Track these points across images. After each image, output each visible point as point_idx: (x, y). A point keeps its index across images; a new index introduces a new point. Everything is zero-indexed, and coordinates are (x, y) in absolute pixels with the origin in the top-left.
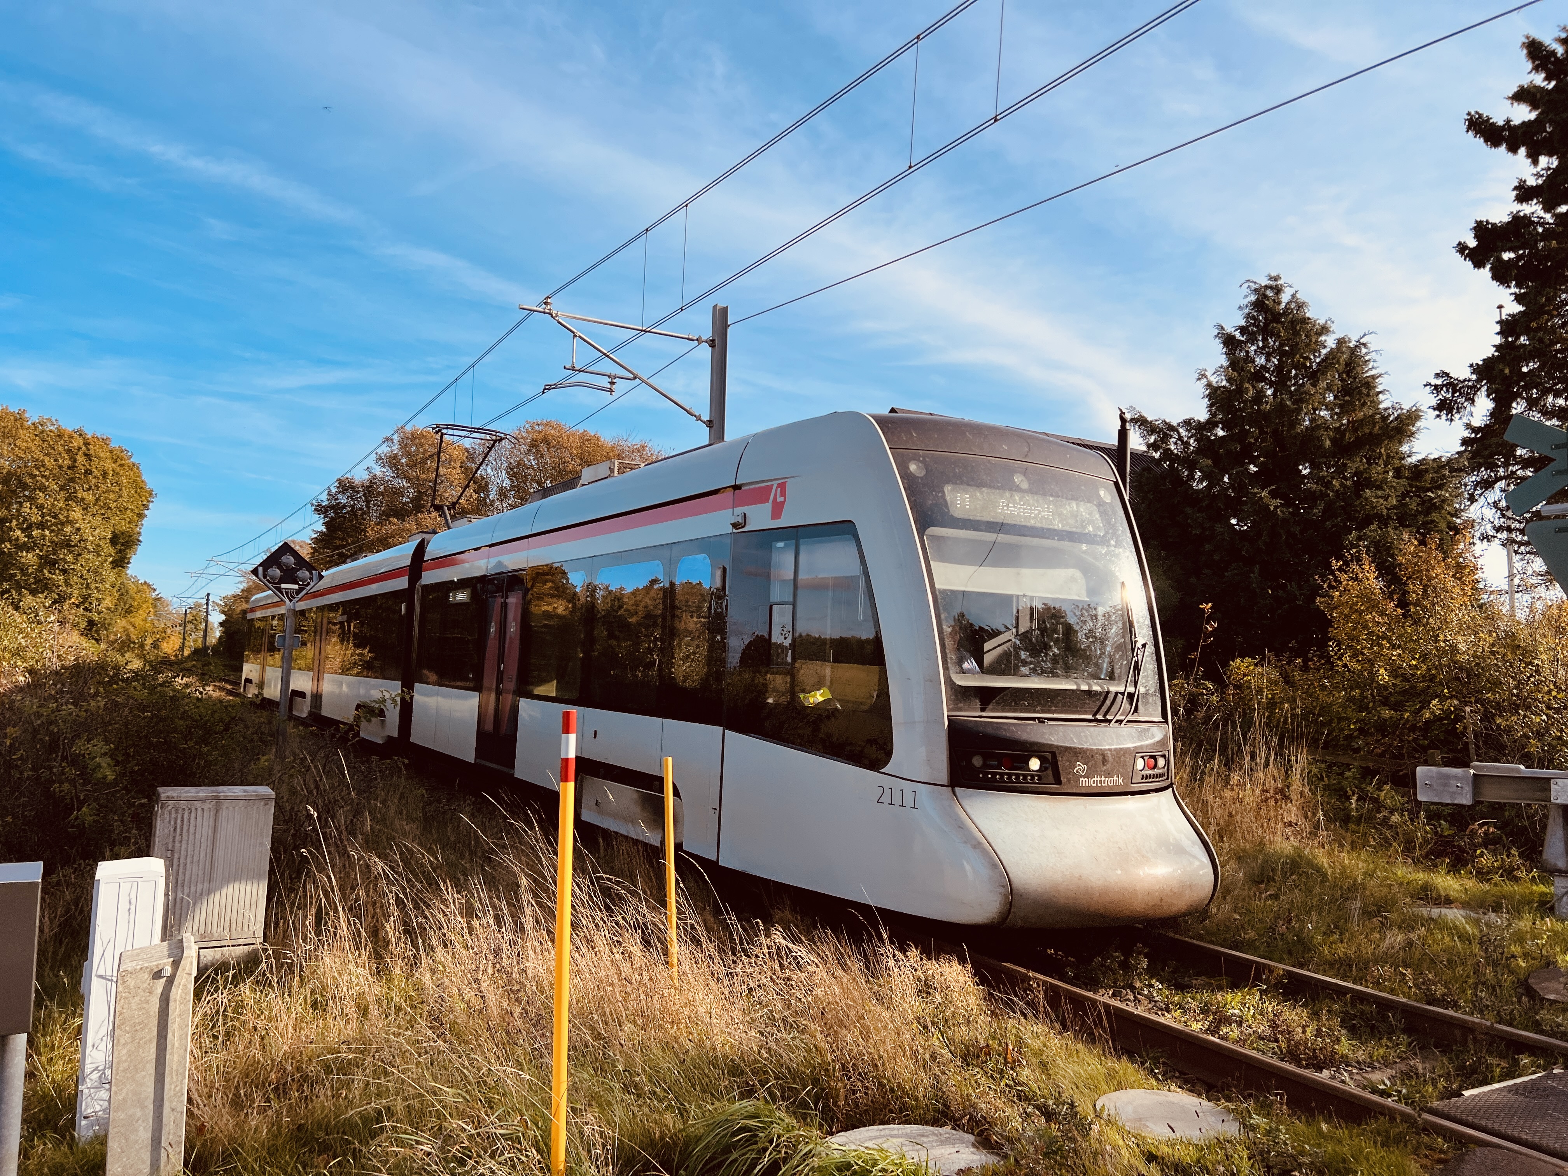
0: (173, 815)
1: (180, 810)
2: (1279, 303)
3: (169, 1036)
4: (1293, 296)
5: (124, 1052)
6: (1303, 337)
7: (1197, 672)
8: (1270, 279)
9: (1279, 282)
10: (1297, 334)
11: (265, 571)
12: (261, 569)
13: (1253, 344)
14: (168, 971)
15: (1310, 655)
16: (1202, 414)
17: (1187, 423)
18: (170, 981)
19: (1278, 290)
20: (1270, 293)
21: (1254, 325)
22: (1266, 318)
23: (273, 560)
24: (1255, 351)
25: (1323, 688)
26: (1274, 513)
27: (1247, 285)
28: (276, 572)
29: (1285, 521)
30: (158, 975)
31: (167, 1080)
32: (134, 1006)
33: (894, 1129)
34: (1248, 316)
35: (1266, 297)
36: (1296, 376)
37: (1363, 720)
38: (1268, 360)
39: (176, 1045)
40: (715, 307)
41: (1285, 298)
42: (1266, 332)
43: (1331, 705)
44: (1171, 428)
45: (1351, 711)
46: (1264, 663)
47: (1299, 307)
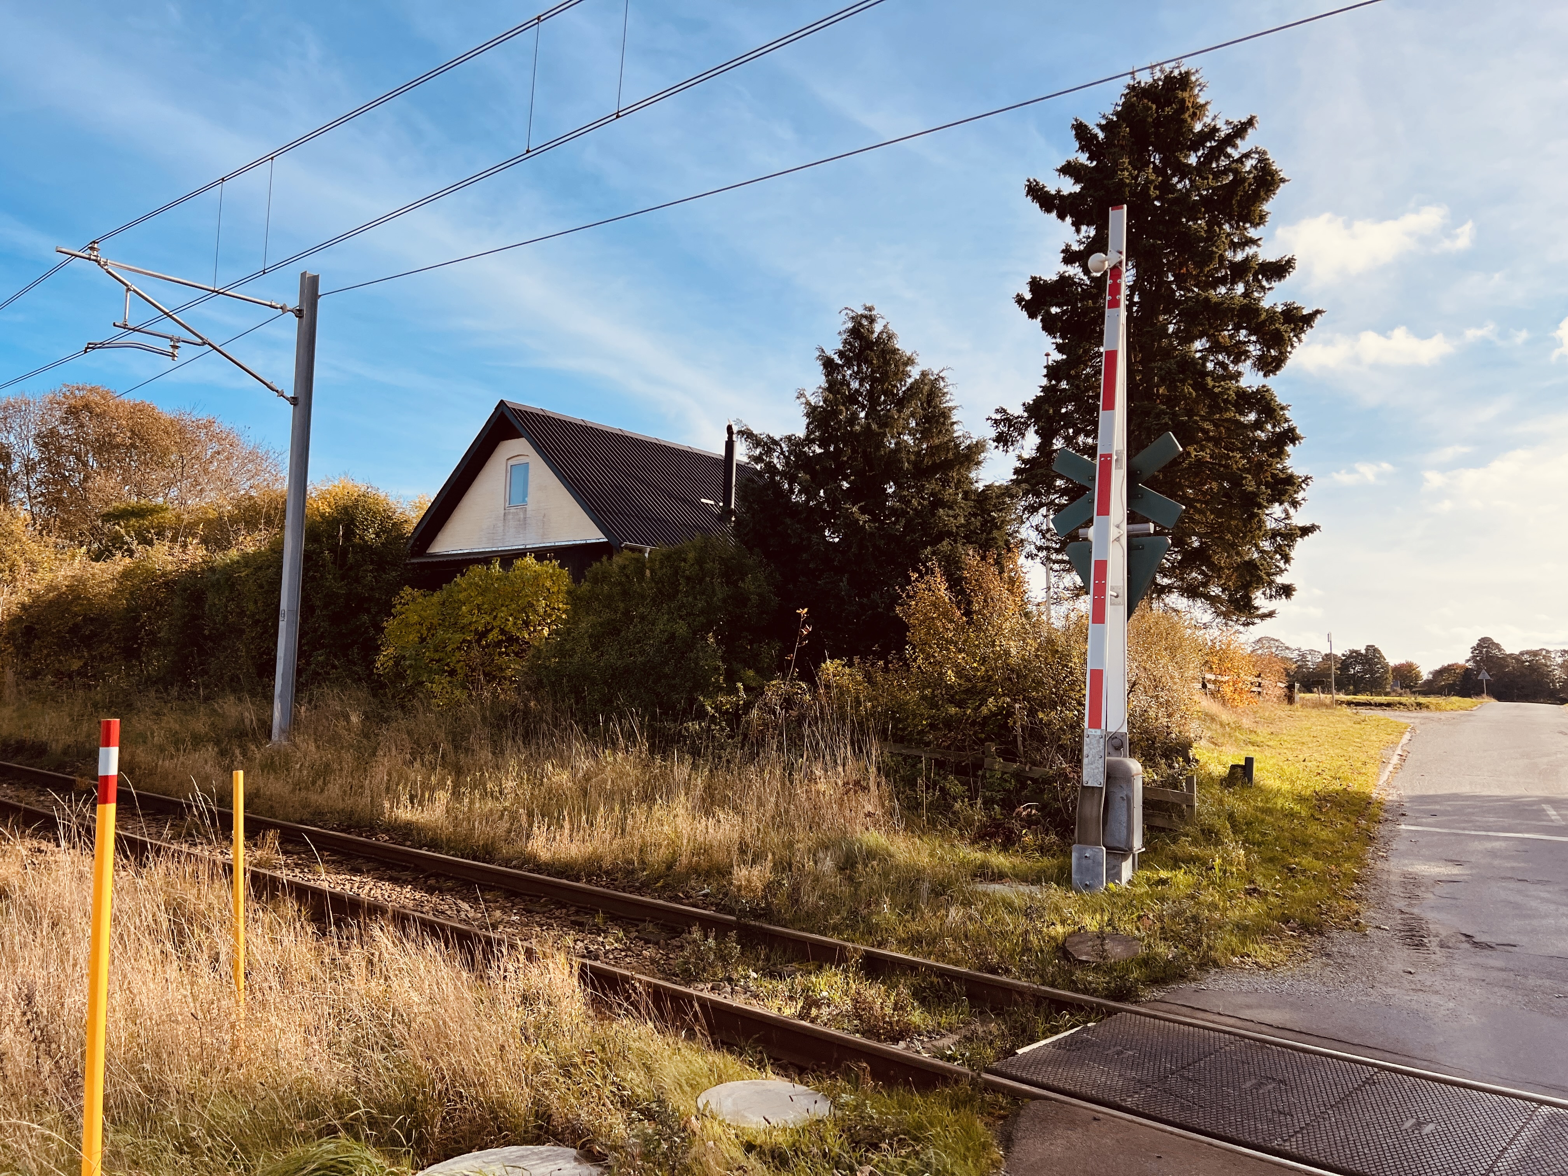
2: (873, 332)
4: (884, 327)
6: (892, 366)
7: (793, 673)
8: (866, 309)
9: (873, 313)
10: (887, 363)
13: (849, 368)
15: (890, 658)
16: (801, 431)
17: (789, 439)
19: (872, 320)
20: (865, 322)
21: (850, 350)
22: (861, 346)
24: (851, 375)
25: (901, 687)
26: (863, 526)
27: (845, 312)
29: (872, 534)
34: (845, 342)
35: (861, 325)
36: (885, 401)
37: (934, 717)
38: (861, 385)
40: (303, 274)
41: (878, 328)
42: (860, 358)
43: (907, 703)
44: (775, 443)
45: (924, 710)
46: (850, 664)
47: (889, 338)
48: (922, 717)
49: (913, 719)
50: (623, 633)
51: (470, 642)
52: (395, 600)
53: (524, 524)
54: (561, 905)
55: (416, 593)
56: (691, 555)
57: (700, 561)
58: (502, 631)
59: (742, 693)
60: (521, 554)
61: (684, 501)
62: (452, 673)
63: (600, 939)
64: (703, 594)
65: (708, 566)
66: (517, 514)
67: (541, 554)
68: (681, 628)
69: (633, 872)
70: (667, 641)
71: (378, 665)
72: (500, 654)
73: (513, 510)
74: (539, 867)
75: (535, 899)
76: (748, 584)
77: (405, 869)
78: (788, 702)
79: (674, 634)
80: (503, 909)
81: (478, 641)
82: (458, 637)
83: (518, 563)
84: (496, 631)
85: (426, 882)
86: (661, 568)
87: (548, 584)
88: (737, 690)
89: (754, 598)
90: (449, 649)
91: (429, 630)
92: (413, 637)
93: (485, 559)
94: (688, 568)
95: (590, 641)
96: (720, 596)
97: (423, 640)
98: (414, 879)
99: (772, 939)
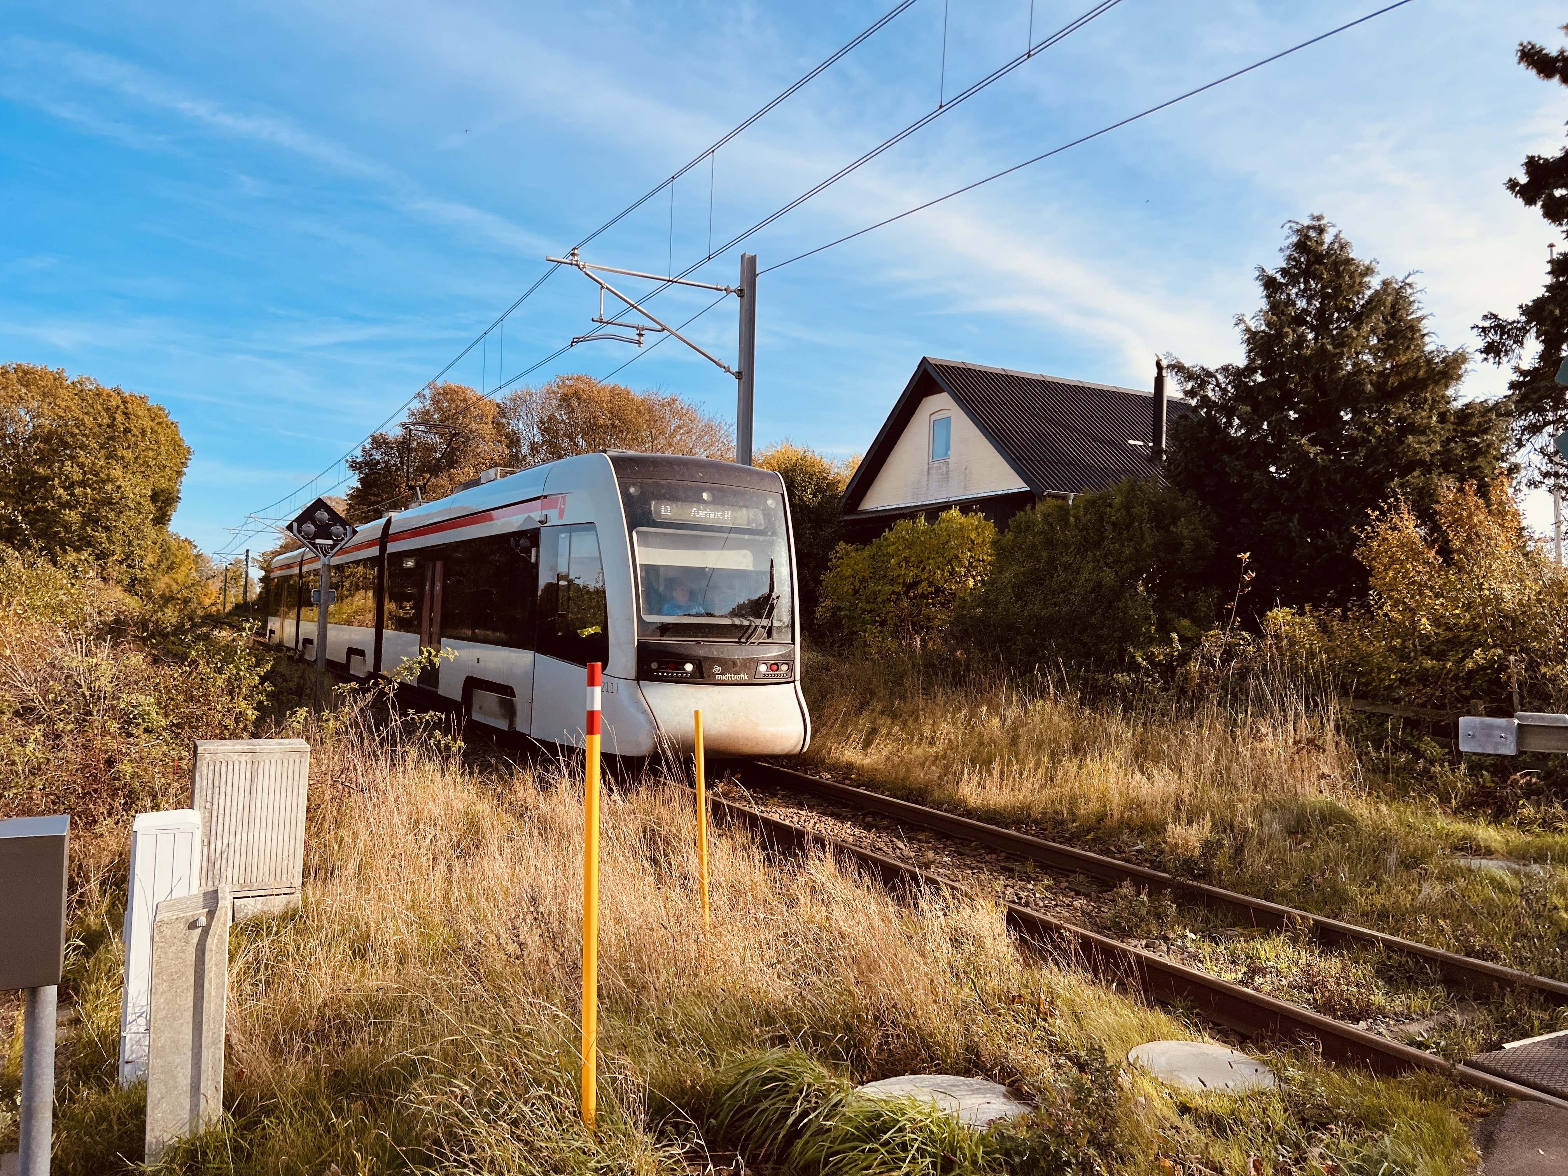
0: (211, 768)
1: (218, 763)
2: (1322, 244)
3: (206, 984)
4: (1337, 236)
5: (162, 1000)
6: (1347, 278)
7: (1234, 622)
8: (1313, 219)
9: (1322, 222)
10: (1339, 275)
11: (299, 526)
12: (295, 525)
13: (1294, 286)
14: (203, 921)
15: (1349, 605)
16: (1240, 360)
17: (1225, 369)
18: (206, 931)
19: (1321, 230)
20: (1312, 234)
21: (1295, 267)
22: (1308, 260)
23: (307, 515)
24: (1297, 294)
25: (1363, 637)
26: (1314, 459)
27: (1288, 225)
28: (310, 528)
29: (1325, 467)
30: (193, 925)
31: (204, 1028)
32: (170, 955)
33: (924, 1079)
34: (1289, 258)
35: (1308, 237)
36: (1338, 319)
37: (1404, 670)
38: (1309, 303)
39: (213, 993)
40: (743, 256)
41: (1328, 238)
42: (1308, 273)
43: (1371, 655)
44: (1209, 374)
45: (1392, 661)
46: (1302, 614)
47: (1342, 247)
48: (1389, 670)
49: (1379, 673)
50: (1046, 583)
51: (898, 594)
52: (831, 555)
53: (946, 477)
54: (991, 850)
55: (850, 547)
56: (1117, 500)
57: (1127, 506)
58: (931, 584)
59: (1177, 645)
60: (946, 506)
61: (1111, 443)
62: (883, 623)
63: (1030, 886)
64: (1131, 540)
65: (1137, 510)
66: (940, 468)
67: (966, 507)
68: (1109, 577)
69: (1062, 822)
70: (1093, 591)
71: (818, 615)
72: (927, 605)
73: (936, 464)
74: (969, 813)
75: (966, 843)
76: (1183, 529)
77: (845, 806)
78: (1228, 654)
79: (1100, 582)
80: (935, 849)
81: (906, 593)
82: (888, 588)
83: (944, 515)
84: (924, 584)
85: (864, 819)
86: (1085, 515)
87: (973, 536)
88: (1171, 640)
89: (1188, 544)
90: (879, 600)
91: (861, 582)
92: (848, 589)
93: (910, 513)
94: (1115, 514)
95: (1014, 591)
96: (1150, 542)
97: (856, 592)
98: (853, 816)
99: (1212, 900)
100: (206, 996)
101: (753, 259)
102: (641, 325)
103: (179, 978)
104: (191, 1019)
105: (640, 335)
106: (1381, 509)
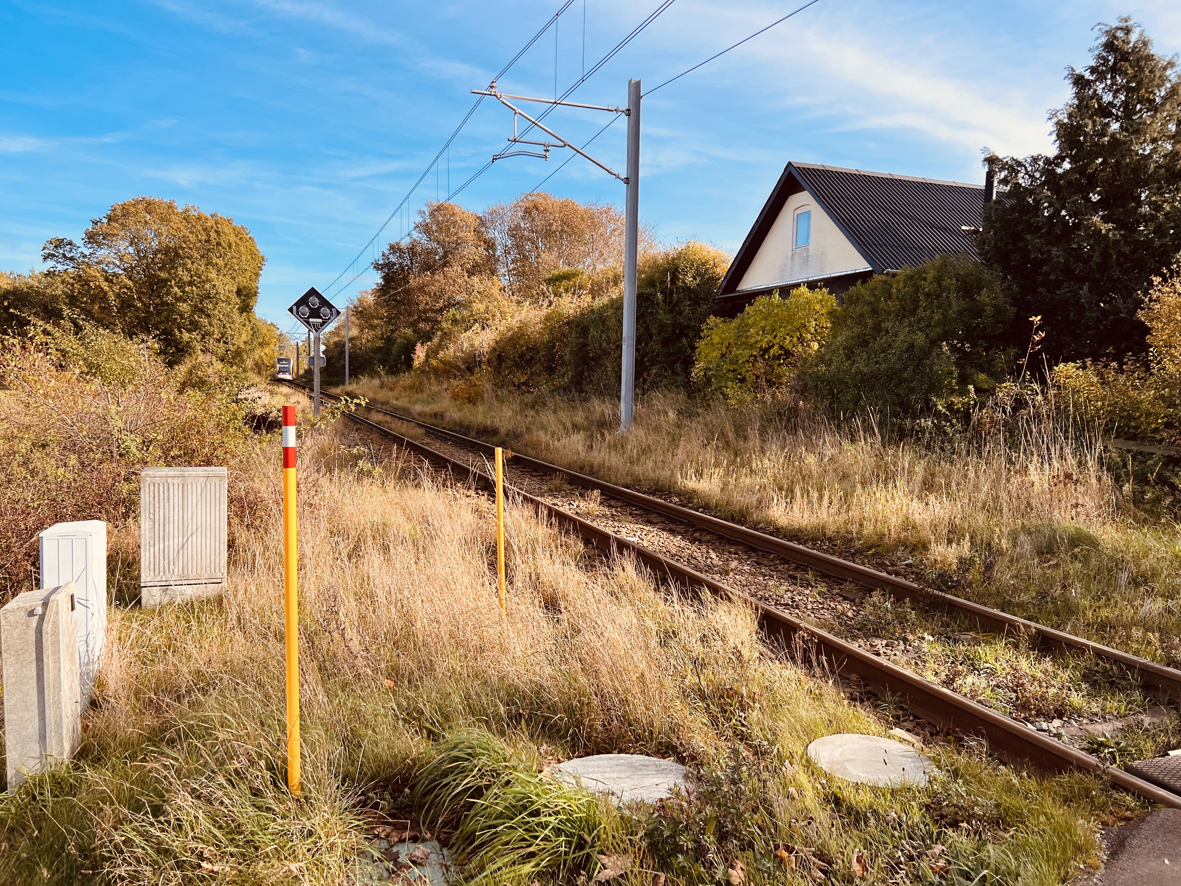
0: (152, 488)
1: (157, 485)
2: (1128, 43)
3: (45, 659)
4: (1141, 35)
5: (11, 670)
6: (1147, 72)
7: (1024, 376)
8: (1121, 21)
9: (1129, 23)
10: (1141, 69)
11: (298, 309)
12: (295, 308)
13: (1101, 82)
14: (39, 610)
16: (1051, 150)
17: (1035, 160)
18: (42, 618)
19: (1128, 31)
20: (1120, 34)
21: (1103, 65)
22: (1115, 59)
23: (303, 301)
24: (1103, 89)
25: (1135, 387)
26: (1106, 236)
27: (1098, 27)
28: (304, 309)
29: (1116, 242)
30: (31, 614)
32: (15, 636)
33: (622, 758)
34: (1099, 57)
35: (1115, 37)
36: (1141, 110)
37: (1170, 415)
38: (1115, 97)
39: (51, 666)
40: (630, 82)
41: (1134, 37)
42: (1114, 70)
43: (1141, 402)
44: (1020, 164)
45: (1161, 409)
46: (1084, 368)
47: (1145, 44)
48: (1157, 415)
49: (1147, 418)
50: (871, 345)
51: (755, 356)
52: (703, 327)
53: (806, 261)
54: (785, 561)
55: (719, 320)
56: (931, 275)
57: (939, 280)
58: (781, 347)
59: (973, 394)
60: (797, 285)
61: (945, 229)
62: (743, 380)
63: (807, 592)
64: (940, 307)
65: (946, 282)
66: (801, 253)
67: (812, 285)
68: (920, 339)
69: (851, 540)
70: (907, 350)
71: (693, 374)
72: (779, 365)
73: (798, 251)
74: (777, 531)
75: (767, 555)
76: (984, 297)
77: (682, 523)
78: (1019, 403)
79: (913, 344)
80: (740, 560)
81: (762, 356)
82: (747, 352)
83: (794, 292)
84: (776, 347)
85: (692, 534)
86: (904, 288)
87: (818, 307)
88: (968, 391)
89: (989, 310)
90: (741, 362)
91: (727, 348)
92: (716, 354)
93: (768, 292)
94: (927, 287)
95: (844, 353)
96: (955, 309)
97: (723, 356)
98: (686, 532)
99: (952, 608)
100: (45, 668)
101: (638, 84)
102: (547, 143)
103: (24, 653)
104: (35, 685)
105: (547, 151)
106: (1163, 275)
